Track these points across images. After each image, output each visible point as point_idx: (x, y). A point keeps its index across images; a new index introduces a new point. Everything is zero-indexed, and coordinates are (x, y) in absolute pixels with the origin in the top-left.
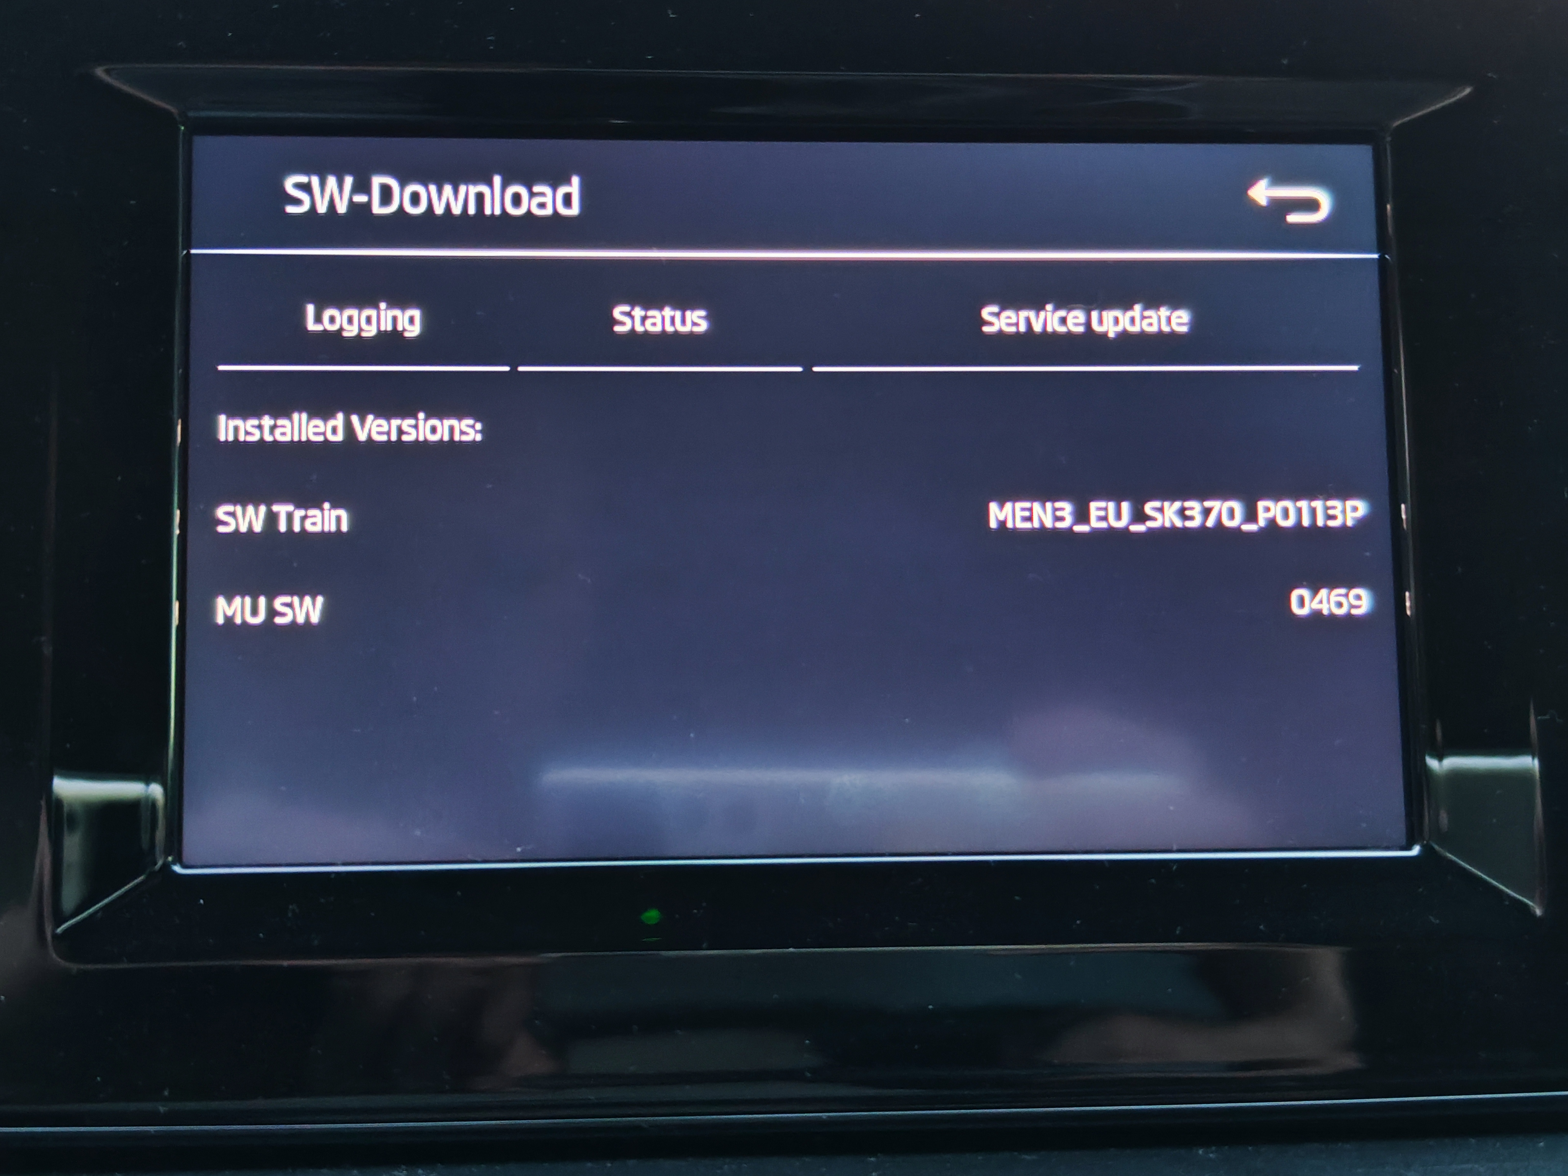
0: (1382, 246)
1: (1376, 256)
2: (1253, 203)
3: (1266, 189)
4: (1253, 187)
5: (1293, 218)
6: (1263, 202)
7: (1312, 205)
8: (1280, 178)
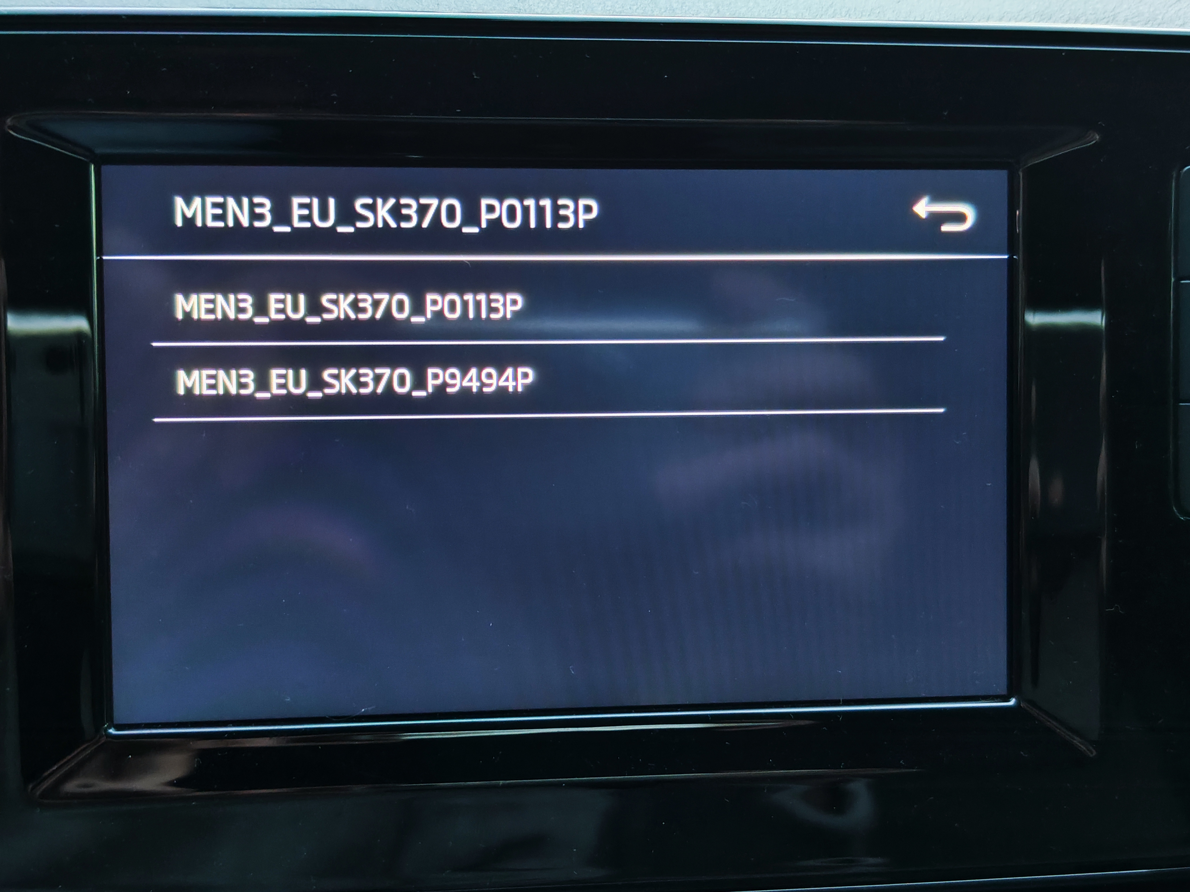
0: (1011, 250)
1: (1006, 257)
2: (916, 216)
3: (926, 206)
4: (917, 205)
5: (946, 228)
6: (923, 215)
7: (960, 218)
8: (938, 197)
